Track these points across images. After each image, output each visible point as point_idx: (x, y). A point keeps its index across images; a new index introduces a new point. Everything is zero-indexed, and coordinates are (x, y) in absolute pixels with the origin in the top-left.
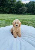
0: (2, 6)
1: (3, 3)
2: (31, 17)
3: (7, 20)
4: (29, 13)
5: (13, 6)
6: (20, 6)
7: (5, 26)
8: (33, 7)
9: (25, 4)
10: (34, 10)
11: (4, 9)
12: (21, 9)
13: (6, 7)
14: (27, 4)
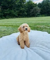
0: (9, 9)
1: (10, 5)
2: (46, 20)
3: (14, 26)
4: (44, 14)
5: (23, 8)
6: (32, 7)
7: (10, 34)
8: (47, 6)
9: (37, 4)
10: (49, 10)
11: (11, 12)
12: (32, 10)
13: (14, 9)
14: (39, 4)
